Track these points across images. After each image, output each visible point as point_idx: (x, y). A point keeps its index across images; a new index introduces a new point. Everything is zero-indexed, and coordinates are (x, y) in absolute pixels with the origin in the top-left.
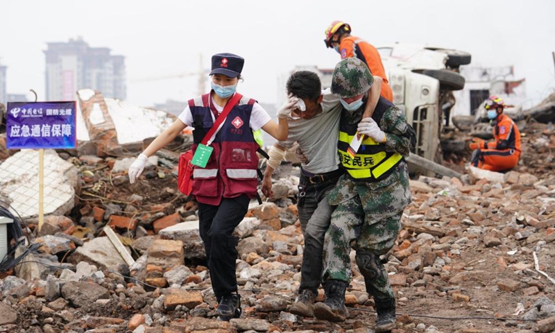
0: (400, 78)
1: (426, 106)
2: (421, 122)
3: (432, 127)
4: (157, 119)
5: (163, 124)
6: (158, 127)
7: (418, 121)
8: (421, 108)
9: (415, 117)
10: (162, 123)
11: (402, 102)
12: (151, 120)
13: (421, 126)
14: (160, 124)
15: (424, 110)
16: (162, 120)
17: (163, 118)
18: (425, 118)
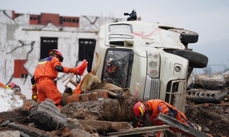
0: (156, 56)
1: (178, 81)
2: (173, 93)
3: (182, 98)
4: (7, 96)
5: (13, 101)
6: (9, 103)
7: (171, 93)
8: (173, 82)
9: (168, 90)
10: (12, 99)
11: (157, 76)
12: (2, 96)
13: (173, 96)
14: (10, 100)
15: (176, 84)
16: (11, 97)
17: (12, 95)
18: (177, 90)
